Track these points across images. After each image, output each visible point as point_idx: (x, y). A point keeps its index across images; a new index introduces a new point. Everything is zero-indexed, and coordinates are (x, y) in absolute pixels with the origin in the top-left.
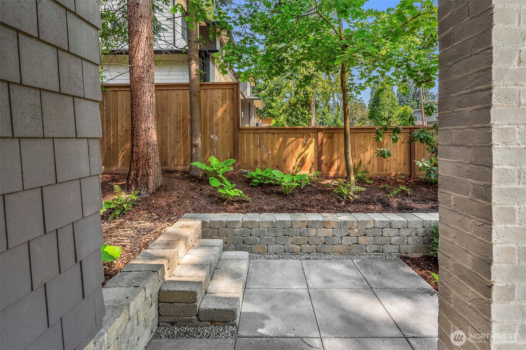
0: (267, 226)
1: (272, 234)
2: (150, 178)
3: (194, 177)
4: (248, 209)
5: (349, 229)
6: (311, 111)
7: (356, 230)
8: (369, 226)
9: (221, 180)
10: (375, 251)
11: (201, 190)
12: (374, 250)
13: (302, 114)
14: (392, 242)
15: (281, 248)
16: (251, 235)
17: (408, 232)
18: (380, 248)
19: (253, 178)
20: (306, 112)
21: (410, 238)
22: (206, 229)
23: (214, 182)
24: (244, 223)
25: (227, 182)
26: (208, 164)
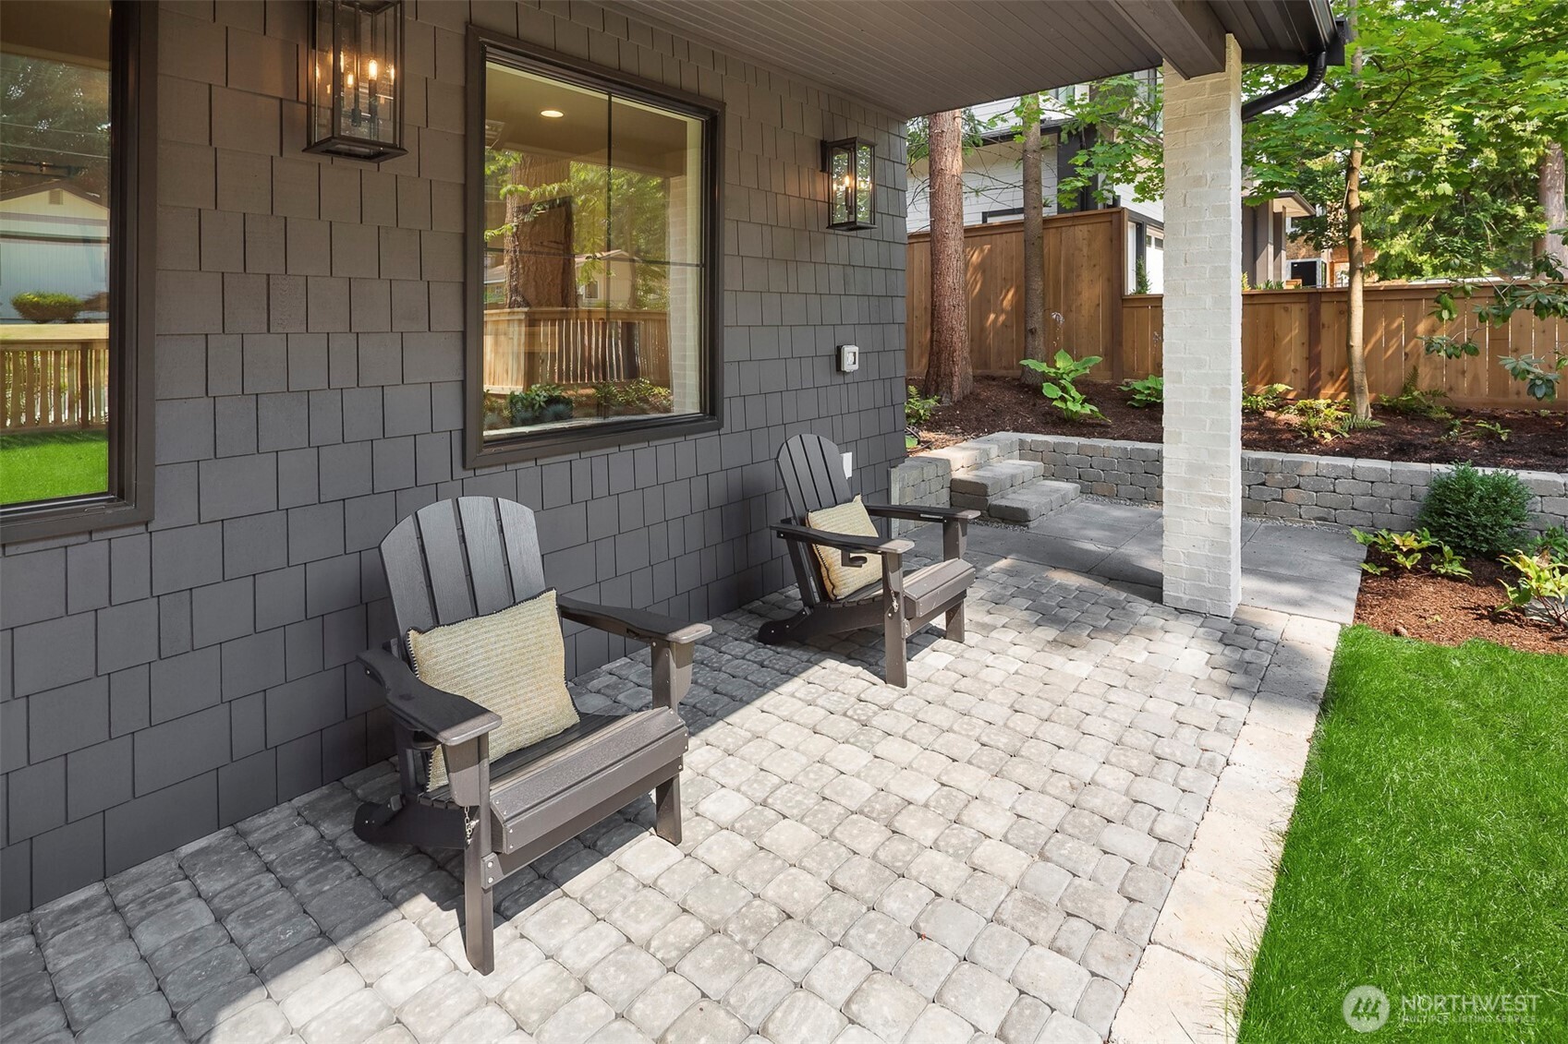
0: (1117, 455)
1: (1125, 469)
2: (955, 379)
3: (1028, 386)
4: (1104, 434)
5: (1266, 473)
6: (1539, 208)
7: (1279, 476)
8: (1306, 472)
9: (1064, 389)
10: (1320, 519)
11: (1034, 405)
12: (1316, 515)
13: (1498, 219)
14: (1355, 506)
15: (1141, 492)
16: (1091, 467)
17: (1392, 490)
18: (1329, 513)
19: (1135, 391)
20: (1520, 211)
21: (1396, 503)
22: (1026, 451)
23: (1050, 391)
24: (1080, 448)
25: (1073, 392)
26: (1052, 364)
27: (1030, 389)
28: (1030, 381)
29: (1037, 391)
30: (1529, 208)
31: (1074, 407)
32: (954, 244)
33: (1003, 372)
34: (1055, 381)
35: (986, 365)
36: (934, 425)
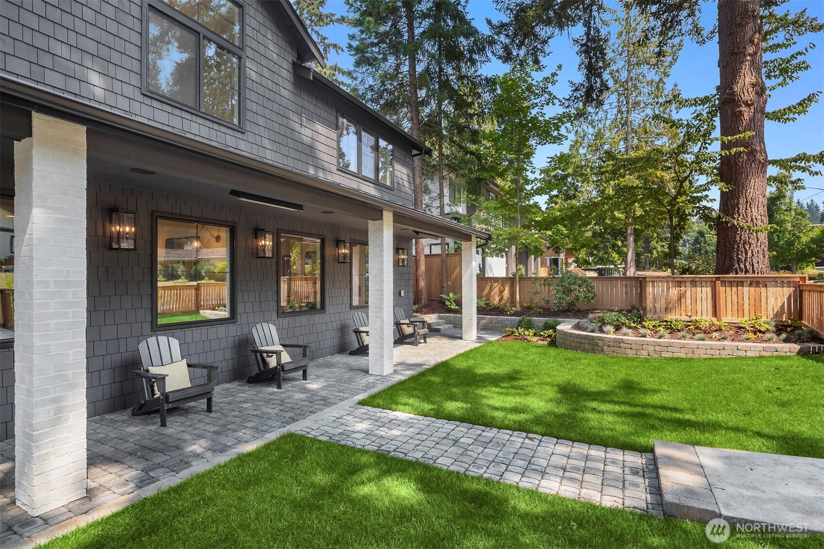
2: (423, 300)
7: (494, 321)
8: (499, 320)
9: (451, 303)
11: (443, 306)
16: (456, 321)
22: (440, 318)
23: (447, 303)
24: (454, 317)
25: (453, 303)
26: (449, 296)
27: (442, 302)
28: (443, 301)
29: (445, 303)
30: (622, 242)
31: (453, 307)
32: (423, 259)
33: (436, 299)
34: (449, 301)
35: (431, 296)
36: (417, 312)
